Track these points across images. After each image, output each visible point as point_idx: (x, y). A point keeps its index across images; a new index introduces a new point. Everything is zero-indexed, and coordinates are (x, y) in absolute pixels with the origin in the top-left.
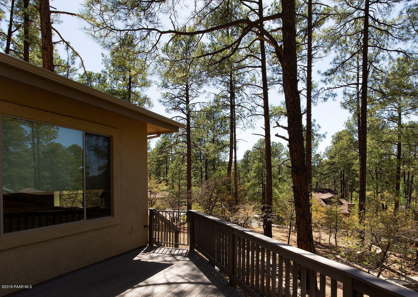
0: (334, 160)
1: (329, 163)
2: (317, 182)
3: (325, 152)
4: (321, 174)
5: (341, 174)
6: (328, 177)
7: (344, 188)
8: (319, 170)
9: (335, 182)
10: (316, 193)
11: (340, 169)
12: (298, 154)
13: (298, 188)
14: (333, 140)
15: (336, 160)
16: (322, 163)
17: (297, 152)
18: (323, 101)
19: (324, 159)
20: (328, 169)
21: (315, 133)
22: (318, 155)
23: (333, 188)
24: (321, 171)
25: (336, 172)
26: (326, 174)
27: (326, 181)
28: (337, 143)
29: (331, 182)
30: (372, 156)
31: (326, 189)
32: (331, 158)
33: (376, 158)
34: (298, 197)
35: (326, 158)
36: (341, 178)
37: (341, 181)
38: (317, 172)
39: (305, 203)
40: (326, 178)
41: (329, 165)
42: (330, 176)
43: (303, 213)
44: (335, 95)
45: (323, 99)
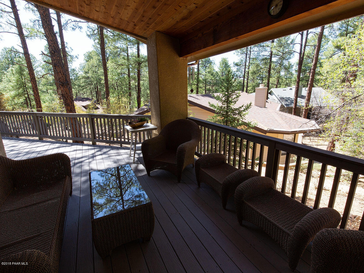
0: (88, 75)
1: (84, 77)
2: (77, 93)
3: (79, 67)
4: (79, 86)
5: (95, 86)
6: (85, 88)
7: (98, 97)
8: (77, 82)
9: (91, 92)
10: (77, 101)
11: (94, 82)
12: (62, 74)
13: (65, 95)
14: (85, 58)
15: (90, 75)
16: (78, 77)
17: (61, 73)
18: (72, 30)
19: (80, 73)
20: (85, 82)
21: (69, 53)
22: (74, 70)
23: (90, 97)
24: (79, 84)
25: (91, 84)
26: (83, 86)
27: (84, 92)
28: (88, 60)
29: (88, 93)
30: (113, 74)
31: (85, 98)
32: (86, 73)
33: (116, 75)
34: (66, 100)
35: (82, 73)
36: (96, 89)
37: (96, 91)
38: (75, 84)
39: (71, 103)
40: (84, 89)
41: (85, 78)
42: (87, 87)
43: (71, 109)
44: (80, 28)
45: (71, 29)
